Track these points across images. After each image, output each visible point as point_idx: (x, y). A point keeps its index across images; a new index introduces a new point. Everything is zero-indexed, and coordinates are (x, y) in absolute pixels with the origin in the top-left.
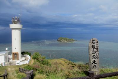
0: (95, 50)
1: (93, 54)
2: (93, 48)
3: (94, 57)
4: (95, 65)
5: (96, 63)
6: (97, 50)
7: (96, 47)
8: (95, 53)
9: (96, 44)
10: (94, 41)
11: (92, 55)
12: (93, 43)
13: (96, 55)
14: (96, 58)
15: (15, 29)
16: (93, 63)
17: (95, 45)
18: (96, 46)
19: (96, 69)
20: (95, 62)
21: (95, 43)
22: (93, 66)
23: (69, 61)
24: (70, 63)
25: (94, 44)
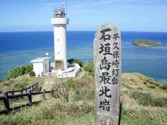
0: (110, 58)
1: (104, 71)
2: (104, 52)
3: (104, 78)
4: (108, 99)
5: (110, 96)
6: (115, 59)
7: (112, 51)
8: (109, 66)
9: (111, 41)
10: (107, 33)
11: (99, 72)
12: (103, 37)
13: (110, 74)
14: (110, 81)
15: (58, 25)
16: (100, 95)
17: (109, 44)
18: (111, 46)
19: (108, 111)
20: (108, 93)
21: (109, 39)
22: (101, 103)
23: (147, 78)
24: (148, 81)
25: (107, 41)
